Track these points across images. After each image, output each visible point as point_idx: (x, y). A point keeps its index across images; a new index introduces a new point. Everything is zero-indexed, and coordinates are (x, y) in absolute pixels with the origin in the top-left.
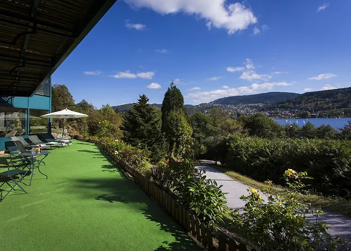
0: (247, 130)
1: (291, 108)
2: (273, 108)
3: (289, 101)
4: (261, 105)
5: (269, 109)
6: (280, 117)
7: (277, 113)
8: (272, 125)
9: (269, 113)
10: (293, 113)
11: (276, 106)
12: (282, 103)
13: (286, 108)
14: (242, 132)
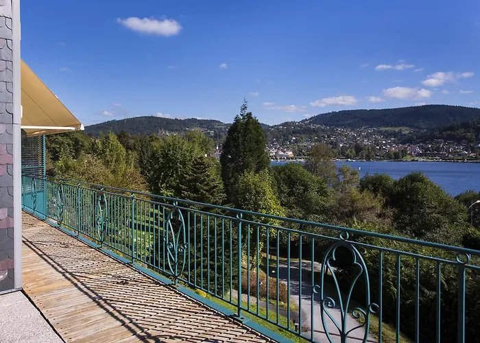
0: (390, 212)
1: (470, 141)
2: (431, 138)
3: (466, 126)
4: (406, 131)
5: (423, 139)
6: (444, 158)
7: (438, 149)
8: (441, 202)
9: (421, 148)
10: (473, 150)
11: (437, 134)
12: (451, 128)
13: (458, 141)
14: (379, 216)
